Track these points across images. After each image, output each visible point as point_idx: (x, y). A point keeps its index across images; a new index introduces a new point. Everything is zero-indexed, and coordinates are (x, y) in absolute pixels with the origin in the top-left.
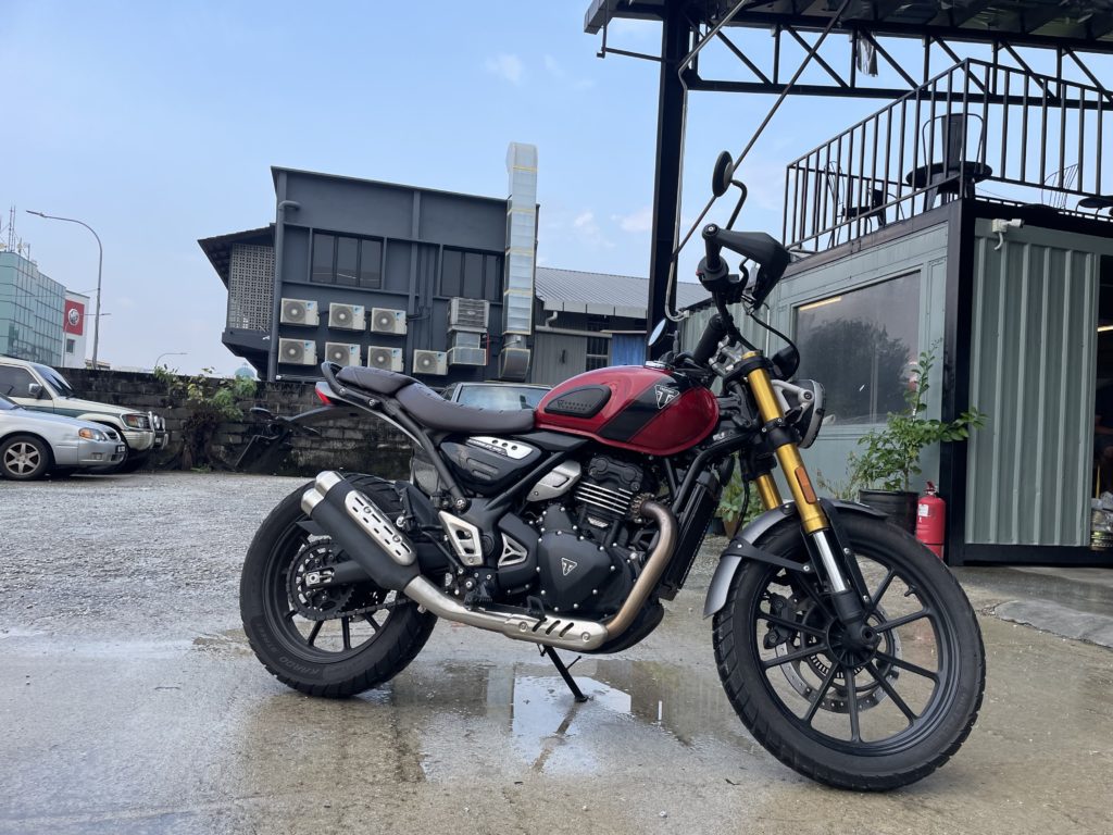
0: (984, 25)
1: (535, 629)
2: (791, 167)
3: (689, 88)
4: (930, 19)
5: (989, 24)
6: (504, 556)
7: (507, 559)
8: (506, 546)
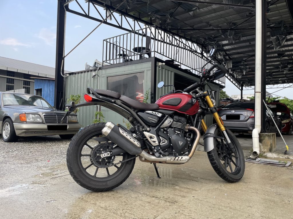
0: (132, 14)
1: (174, 160)
2: (104, 40)
3: (67, 11)
4: (122, 10)
5: (133, 14)
6: (161, 142)
7: (162, 143)
8: (161, 140)
